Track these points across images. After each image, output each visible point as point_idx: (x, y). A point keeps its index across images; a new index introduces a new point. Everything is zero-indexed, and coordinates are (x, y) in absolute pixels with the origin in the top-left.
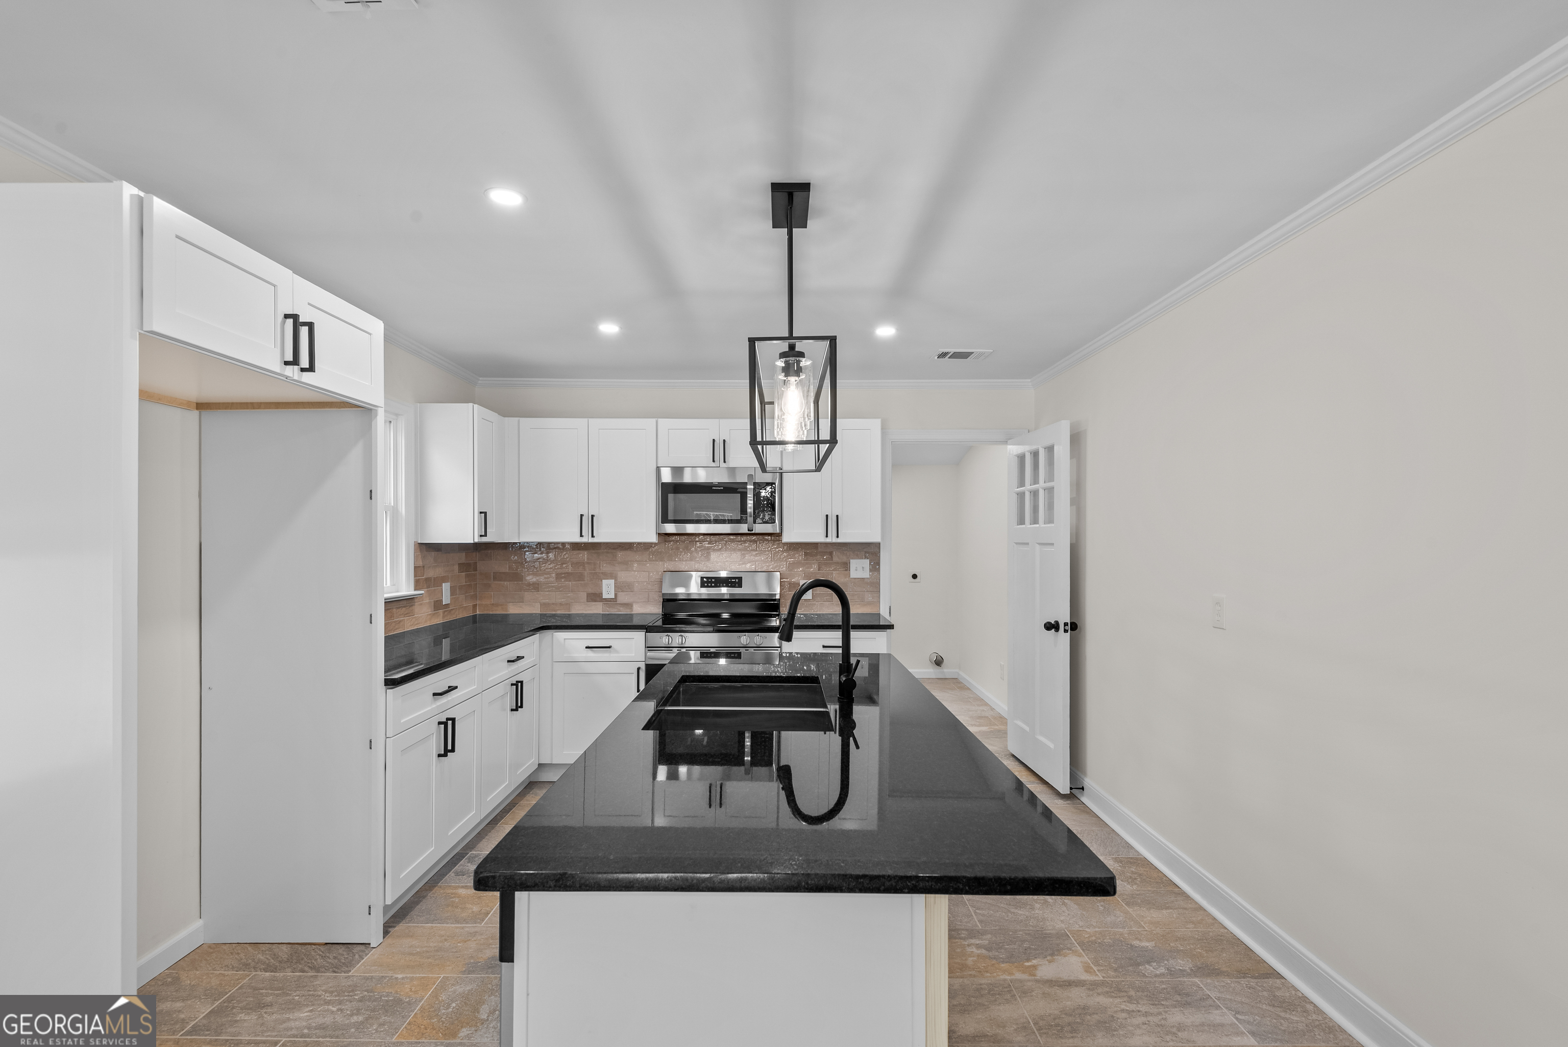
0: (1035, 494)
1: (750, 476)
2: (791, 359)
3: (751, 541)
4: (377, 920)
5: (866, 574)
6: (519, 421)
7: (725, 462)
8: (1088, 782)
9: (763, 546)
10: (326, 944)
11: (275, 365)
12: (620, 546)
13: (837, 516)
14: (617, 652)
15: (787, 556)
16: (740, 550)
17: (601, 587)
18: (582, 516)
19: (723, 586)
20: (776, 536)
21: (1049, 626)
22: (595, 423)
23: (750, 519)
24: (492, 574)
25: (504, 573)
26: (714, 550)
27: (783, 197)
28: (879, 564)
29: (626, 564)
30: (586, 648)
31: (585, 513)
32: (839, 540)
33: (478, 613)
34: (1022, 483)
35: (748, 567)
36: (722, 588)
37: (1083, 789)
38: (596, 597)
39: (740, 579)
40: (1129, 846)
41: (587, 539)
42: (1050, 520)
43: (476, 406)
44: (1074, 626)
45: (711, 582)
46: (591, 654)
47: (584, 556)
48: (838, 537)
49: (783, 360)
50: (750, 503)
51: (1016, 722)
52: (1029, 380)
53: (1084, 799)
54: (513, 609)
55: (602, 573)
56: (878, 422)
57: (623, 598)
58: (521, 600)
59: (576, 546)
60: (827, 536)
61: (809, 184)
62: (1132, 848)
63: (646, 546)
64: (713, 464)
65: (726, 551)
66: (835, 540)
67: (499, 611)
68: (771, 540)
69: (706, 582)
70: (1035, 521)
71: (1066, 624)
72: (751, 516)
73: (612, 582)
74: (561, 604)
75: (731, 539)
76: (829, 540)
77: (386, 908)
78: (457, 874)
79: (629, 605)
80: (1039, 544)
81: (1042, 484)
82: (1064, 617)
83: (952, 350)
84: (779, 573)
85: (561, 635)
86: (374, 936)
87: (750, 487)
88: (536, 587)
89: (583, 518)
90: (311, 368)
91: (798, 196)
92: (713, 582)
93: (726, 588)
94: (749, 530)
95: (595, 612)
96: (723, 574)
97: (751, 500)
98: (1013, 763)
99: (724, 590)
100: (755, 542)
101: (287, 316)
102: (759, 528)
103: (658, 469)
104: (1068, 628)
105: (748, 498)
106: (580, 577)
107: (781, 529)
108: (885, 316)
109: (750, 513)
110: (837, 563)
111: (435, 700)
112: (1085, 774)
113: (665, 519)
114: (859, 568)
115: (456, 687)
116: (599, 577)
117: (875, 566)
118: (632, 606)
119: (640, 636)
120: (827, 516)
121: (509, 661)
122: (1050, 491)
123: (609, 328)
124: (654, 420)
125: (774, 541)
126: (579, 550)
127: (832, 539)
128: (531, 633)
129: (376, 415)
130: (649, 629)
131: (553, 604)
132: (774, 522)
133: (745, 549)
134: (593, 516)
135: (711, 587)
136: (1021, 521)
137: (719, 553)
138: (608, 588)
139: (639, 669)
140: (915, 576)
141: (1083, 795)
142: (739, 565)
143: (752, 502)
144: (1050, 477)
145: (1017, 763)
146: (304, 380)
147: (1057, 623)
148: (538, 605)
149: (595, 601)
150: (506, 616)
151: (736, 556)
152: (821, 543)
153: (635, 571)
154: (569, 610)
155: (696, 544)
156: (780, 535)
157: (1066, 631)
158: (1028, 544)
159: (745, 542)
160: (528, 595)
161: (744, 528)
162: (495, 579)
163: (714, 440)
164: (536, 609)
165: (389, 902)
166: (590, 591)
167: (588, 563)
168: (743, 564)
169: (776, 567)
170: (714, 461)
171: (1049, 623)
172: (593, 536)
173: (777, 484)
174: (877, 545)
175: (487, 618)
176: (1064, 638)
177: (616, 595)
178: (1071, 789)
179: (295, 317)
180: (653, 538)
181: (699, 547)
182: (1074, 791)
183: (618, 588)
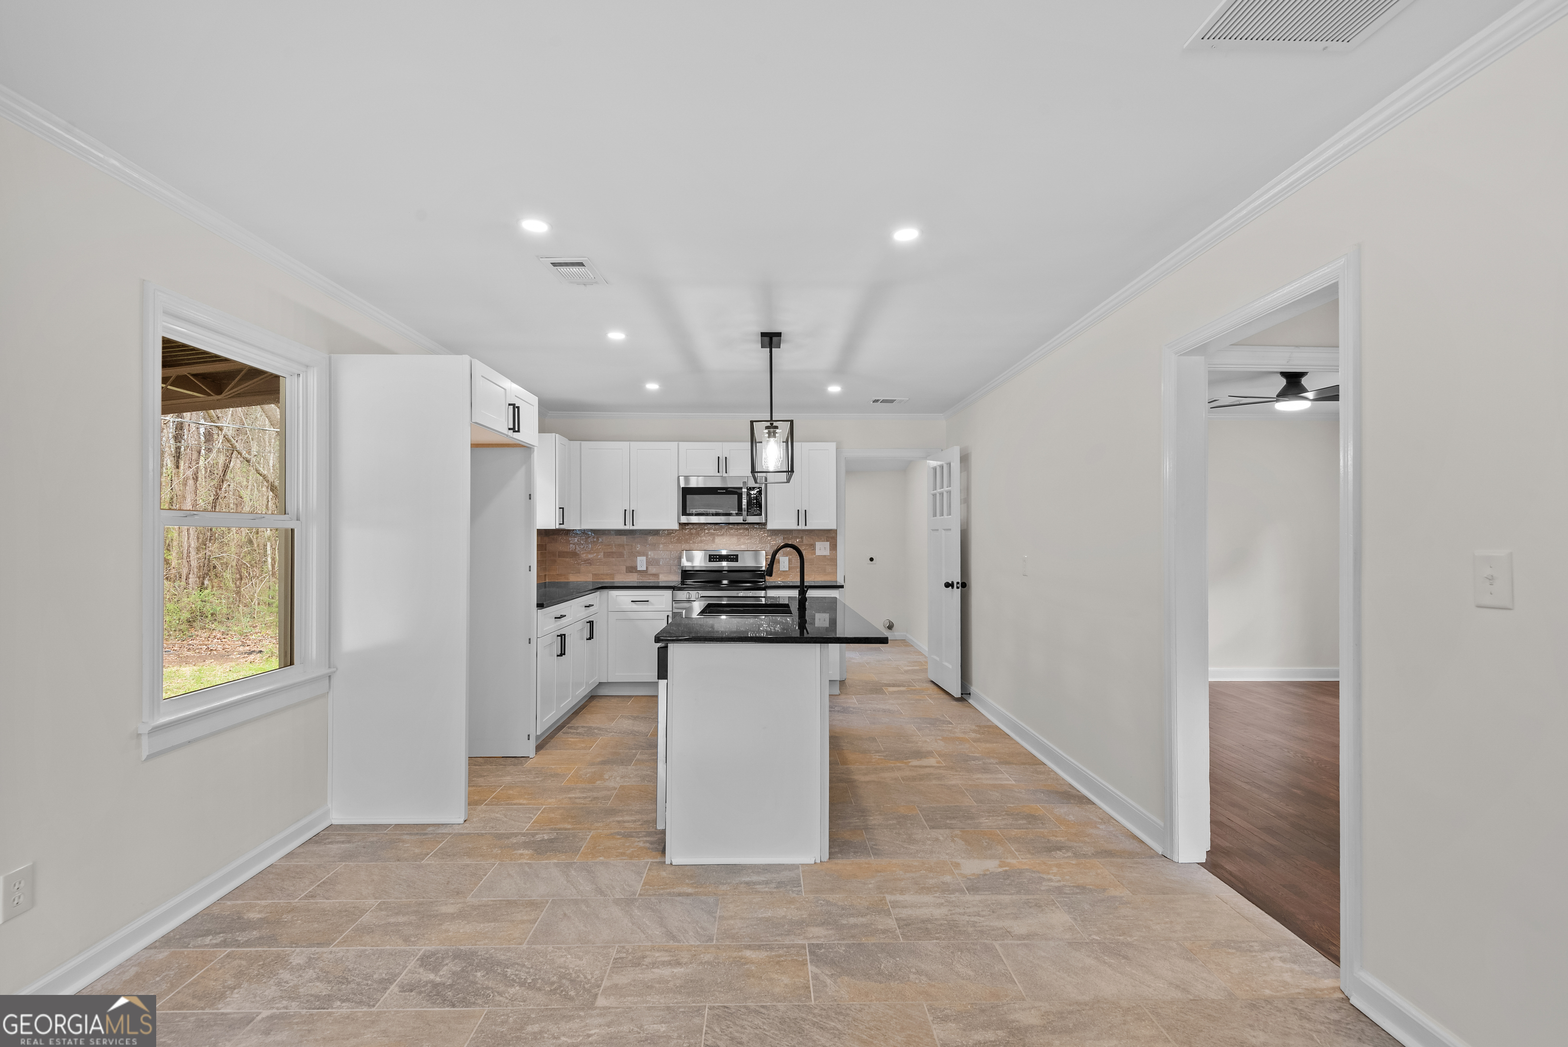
0: (942, 494)
1: (744, 483)
2: (772, 430)
3: (744, 529)
4: (532, 744)
5: (827, 552)
6: (581, 444)
7: (726, 473)
8: (974, 689)
9: (753, 532)
10: (503, 757)
11: (506, 431)
12: (650, 532)
13: (805, 511)
14: (652, 604)
15: (771, 539)
16: (737, 535)
17: (636, 561)
18: (625, 510)
19: (725, 561)
20: (763, 525)
21: (948, 585)
22: (634, 445)
23: (745, 513)
24: (557, 553)
25: (566, 552)
26: (718, 535)
27: (767, 339)
28: (836, 545)
29: (654, 547)
30: (632, 601)
31: (628, 509)
32: (807, 528)
33: (547, 581)
34: (935, 489)
35: (743, 547)
36: (723, 563)
37: (970, 694)
38: (632, 569)
39: (737, 556)
40: (989, 720)
41: (629, 527)
42: (949, 514)
43: (557, 435)
44: (964, 585)
45: (716, 558)
46: (635, 606)
47: (624, 539)
48: (806, 525)
49: (767, 430)
50: (744, 502)
51: (932, 656)
52: (942, 414)
53: (970, 701)
54: (573, 578)
55: (637, 552)
56: (833, 446)
57: (653, 570)
58: (578, 572)
59: (619, 532)
60: (798, 525)
61: (781, 333)
62: (990, 721)
63: (670, 532)
64: (718, 474)
65: (726, 536)
66: (804, 528)
67: (563, 580)
68: (759, 528)
69: (712, 558)
70: (942, 515)
71: (958, 583)
72: (745, 511)
73: (644, 558)
74: (607, 575)
75: (730, 527)
76: (799, 528)
77: (537, 737)
78: (564, 733)
79: (656, 575)
80: (944, 530)
81: (946, 489)
82: (957, 578)
83: (882, 399)
84: (764, 552)
85: (614, 593)
86: (532, 754)
87: (744, 490)
88: (589, 562)
89: (626, 512)
90: (518, 431)
91: (775, 339)
92: (718, 558)
93: (726, 563)
94: (743, 521)
95: (632, 580)
96: (724, 552)
97: (745, 499)
98: (930, 685)
99: (724, 564)
100: (747, 529)
101: (510, 405)
102: (752, 519)
103: (679, 477)
104: (959, 585)
105: (743, 498)
106: (621, 555)
107: (766, 520)
108: (834, 380)
109: (745, 508)
110: (807, 545)
111: (556, 621)
112: (971, 684)
113: (685, 513)
114: (822, 548)
115: (565, 616)
116: (634, 555)
117: (834, 547)
118: (659, 576)
119: (668, 594)
120: (798, 510)
121: (586, 607)
122: (949, 492)
123: (652, 386)
124: (677, 443)
125: (761, 529)
126: (620, 535)
127: (802, 527)
128: (590, 592)
129: (534, 451)
130: (673, 588)
131: (602, 574)
132: (761, 515)
133: (741, 534)
134: (633, 511)
135: (716, 561)
136: (935, 515)
137: (721, 537)
138: (641, 563)
139: (668, 616)
140: (872, 559)
141: (969, 698)
142: (736, 546)
143: (746, 501)
144: (949, 485)
145: (933, 685)
146: (514, 437)
147: (953, 582)
148: (591, 575)
149: (632, 572)
150: (567, 583)
151: (734, 539)
152: (795, 530)
153: (661, 551)
154: (613, 579)
155: (705, 531)
156: (765, 524)
157: (958, 588)
158: (938, 530)
159: (740, 529)
160: (583, 568)
161: (739, 519)
162: (559, 556)
163: (719, 457)
164: (589, 578)
165: (539, 733)
166: (628, 565)
167: (627, 545)
168: (739, 545)
169: (763, 547)
170: (719, 472)
171: (948, 583)
172: (633, 525)
173: (763, 488)
174: (835, 531)
175: (553, 584)
176: (957, 592)
177: (647, 568)
178: (962, 694)
179: (514, 405)
180: (676, 527)
181: (707, 533)
182: (964, 696)
183: (649, 563)
